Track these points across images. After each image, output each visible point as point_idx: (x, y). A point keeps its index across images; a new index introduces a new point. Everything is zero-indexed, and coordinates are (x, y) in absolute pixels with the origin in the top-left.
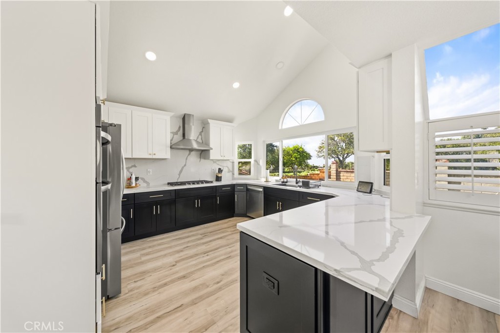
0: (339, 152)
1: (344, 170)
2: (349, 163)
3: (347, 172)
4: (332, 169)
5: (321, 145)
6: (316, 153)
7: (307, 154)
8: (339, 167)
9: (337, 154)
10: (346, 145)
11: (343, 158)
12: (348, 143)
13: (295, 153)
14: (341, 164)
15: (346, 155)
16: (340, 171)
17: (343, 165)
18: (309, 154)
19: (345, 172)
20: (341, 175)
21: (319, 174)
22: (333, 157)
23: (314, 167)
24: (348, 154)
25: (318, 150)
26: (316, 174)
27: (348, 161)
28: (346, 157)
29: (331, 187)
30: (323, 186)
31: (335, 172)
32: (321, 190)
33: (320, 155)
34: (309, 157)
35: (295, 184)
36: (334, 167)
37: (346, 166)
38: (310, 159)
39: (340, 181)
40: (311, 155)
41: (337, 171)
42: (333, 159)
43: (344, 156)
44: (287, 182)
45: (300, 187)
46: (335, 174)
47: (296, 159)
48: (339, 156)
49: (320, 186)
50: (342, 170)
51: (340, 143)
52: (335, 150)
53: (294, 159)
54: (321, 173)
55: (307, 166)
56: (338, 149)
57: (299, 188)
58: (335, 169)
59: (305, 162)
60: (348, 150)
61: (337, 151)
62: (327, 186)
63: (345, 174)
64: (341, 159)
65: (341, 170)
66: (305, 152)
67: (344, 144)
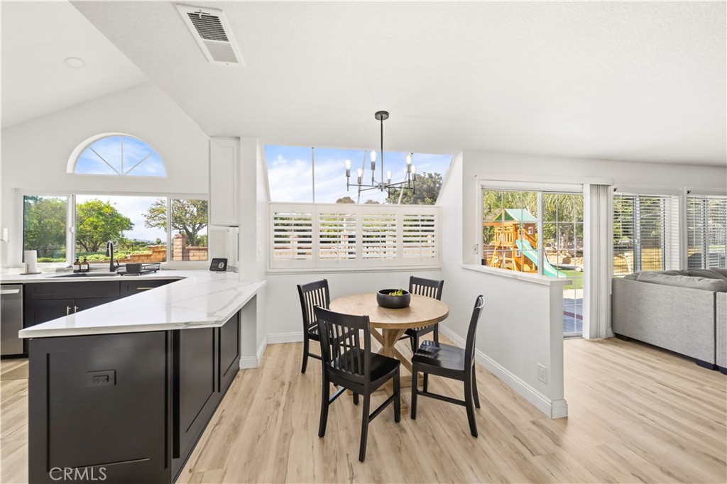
0: (187, 220)
1: (194, 247)
2: (202, 237)
3: (199, 250)
4: (175, 247)
5: (154, 207)
6: (145, 219)
7: (122, 219)
8: (187, 243)
9: (184, 224)
10: (197, 211)
11: (193, 229)
12: (202, 209)
13: (91, 216)
14: (191, 240)
15: (197, 226)
16: (189, 250)
17: (193, 240)
18: (128, 221)
19: (196, 250)
20: (191, 254)
21: (150, 255)
22: (176, 227)
23: (138, 243)
24: (201, 224)
25: (147, 213)
26: (145, 256)
27: (202, 233)
28: (198, 229)
29: (175, 270)
30: (163, 269)
31: (181, 250)
32: (161, 275)
33: (153, 223)
34: (127, 224)
35: (109, 272)
36: (178, 243)
37: (198, 242)
38: (130, 228)
39: (189, 260)
40: (132, 221)
41: (183, 248)
42: (178, 231)
43: (194, 226)
44: (88, 270)
45: (122, 274)
46: (181, 254)
47: (95, 228)
48: (187, 227)
49: (159, 269)
50: (192, 248)
51: (188, 207)
52: (179, 217)
53: (88, 229)
54: (155, 254)
55: (123, 242)
56: (185, 215)
57: (120, 276)
58: (180, 247)
59: (117, 234)
60: (201, 218)
61: (183, 218)
62: (169, 269)
63: (197, 253)
64: (191, 230)
65: (190, 247)
66: (118, 216)
67: (195, 209)
